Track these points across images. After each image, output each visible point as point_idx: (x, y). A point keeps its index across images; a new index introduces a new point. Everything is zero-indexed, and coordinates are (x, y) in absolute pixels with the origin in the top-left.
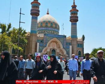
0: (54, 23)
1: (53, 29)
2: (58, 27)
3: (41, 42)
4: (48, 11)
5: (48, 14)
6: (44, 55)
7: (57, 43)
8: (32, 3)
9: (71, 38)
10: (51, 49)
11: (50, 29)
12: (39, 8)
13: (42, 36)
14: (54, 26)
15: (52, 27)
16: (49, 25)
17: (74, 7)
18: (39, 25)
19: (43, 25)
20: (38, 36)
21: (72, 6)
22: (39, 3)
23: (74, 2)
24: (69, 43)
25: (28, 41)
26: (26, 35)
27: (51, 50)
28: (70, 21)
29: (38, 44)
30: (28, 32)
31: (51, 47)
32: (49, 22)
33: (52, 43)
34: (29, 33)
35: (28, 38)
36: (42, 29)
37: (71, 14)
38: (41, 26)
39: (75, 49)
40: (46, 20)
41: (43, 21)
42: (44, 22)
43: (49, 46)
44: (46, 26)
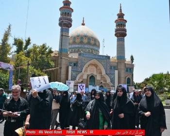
0: (93, 38)
1: (91, 47)
2: (97, 44)
3: (75, 65)
4: (83, 21)
5: (83, 24)
6: (79, 85)
7: (96, 67)
8: (61, 9)
9: (117, 59)
10: (88, 75)
11: (86, 46)
12: (71, 16)
13: (75, 56)
14: (92, 42)
15: (89, 43)
16: (85, 41)
17: (121, 16)
18: (71, 41)
19: (77, 41)
20: (70, 56)
21: (118, 15)
22: (71, 9)
23: (121, 9)
24: (114, 67)
25: (55, 64)
26: (52, 55)
27: (89, 77)
28: (116, 35)
29: (70, 68)
30: (56, 51)
31: (89, 73)
32: (86, 36)
33: (90, 67)
34: (57, 53)
35: (55, 60)
36: (75, 46)
37: (117, 26)
38: (74, 43)
39: (123, 76)
40: (81, 34)
41: (76, 34)
42: (78, 36)
43: (86, 71)
44: (81, 43)
